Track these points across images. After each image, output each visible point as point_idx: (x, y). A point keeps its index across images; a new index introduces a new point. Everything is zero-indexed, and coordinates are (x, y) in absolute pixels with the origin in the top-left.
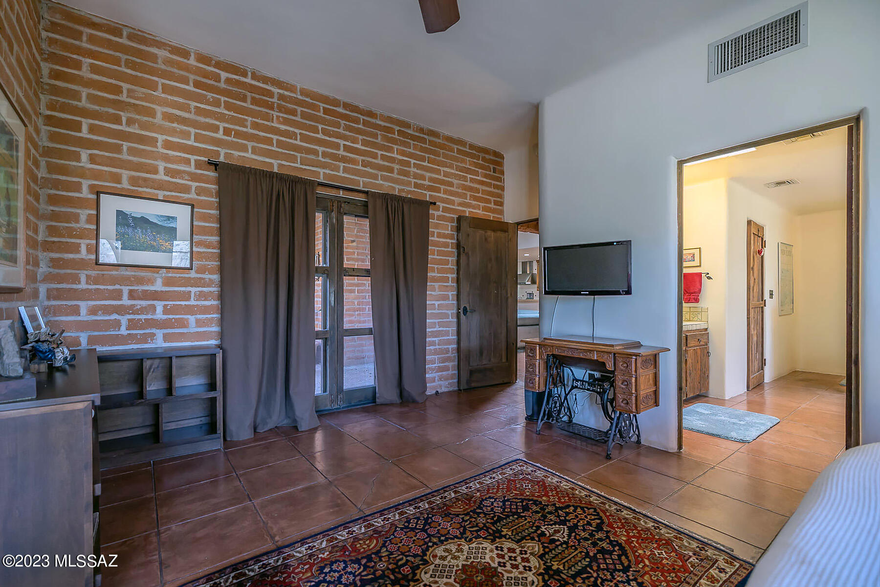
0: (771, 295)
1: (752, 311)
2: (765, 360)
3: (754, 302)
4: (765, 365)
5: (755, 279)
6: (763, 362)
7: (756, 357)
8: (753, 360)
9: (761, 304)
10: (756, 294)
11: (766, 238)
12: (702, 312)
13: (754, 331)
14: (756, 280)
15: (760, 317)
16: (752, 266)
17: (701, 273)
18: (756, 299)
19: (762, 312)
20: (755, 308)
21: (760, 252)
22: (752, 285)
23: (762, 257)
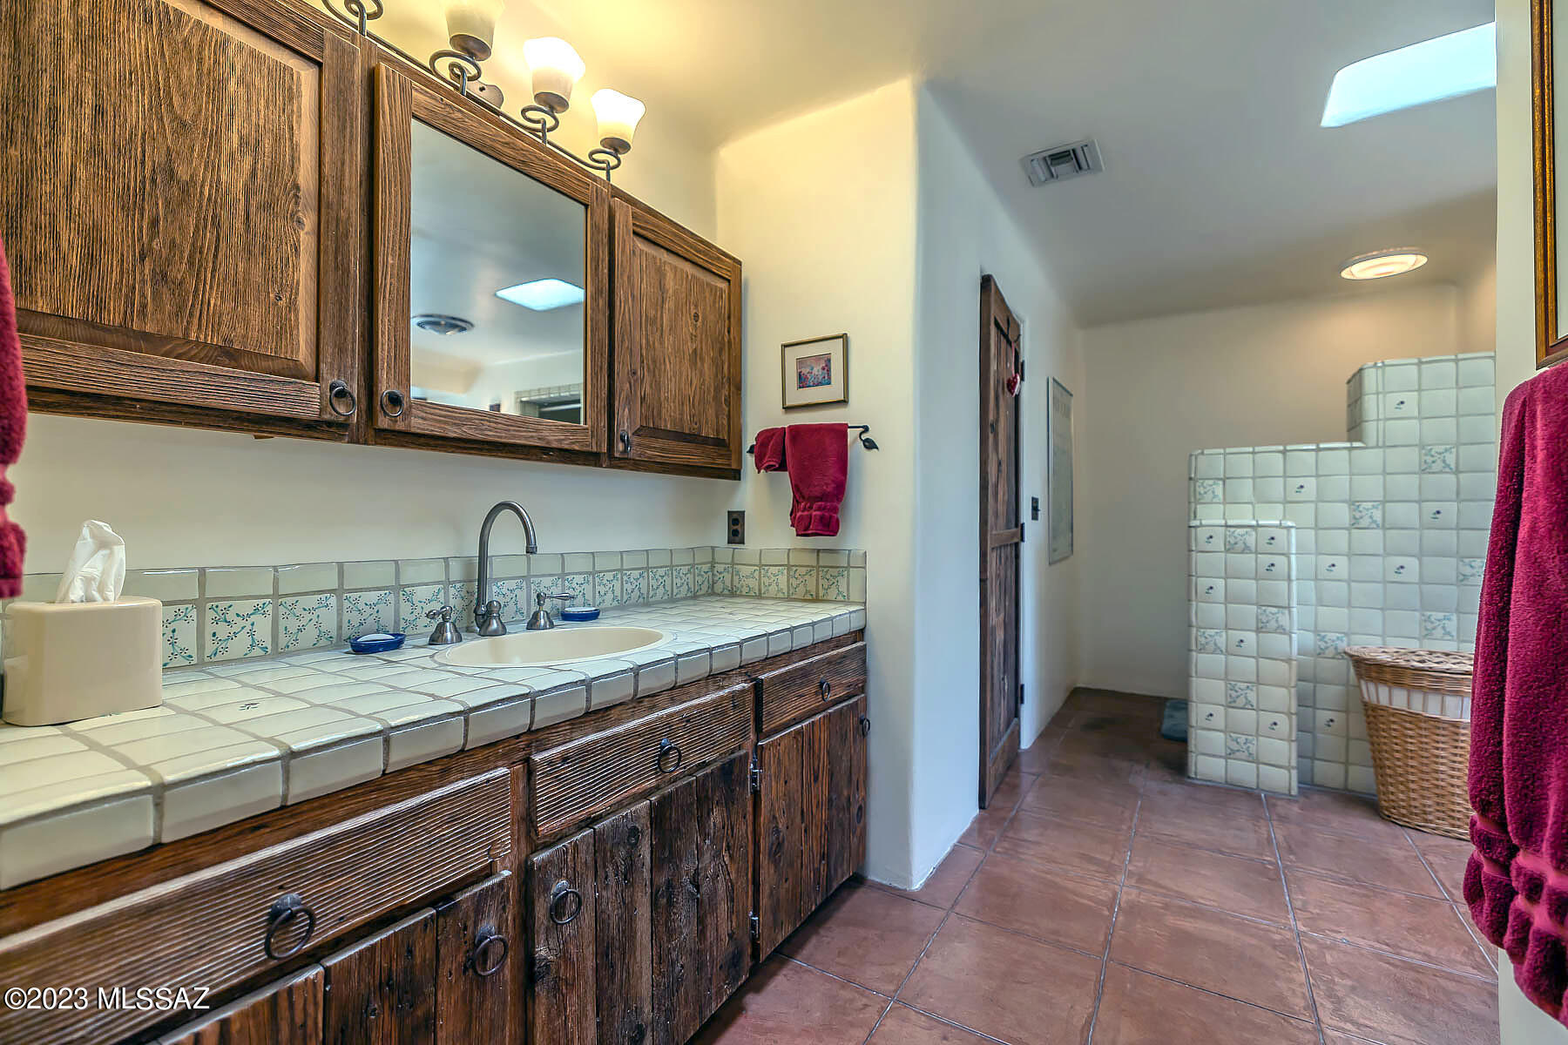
0: (1035, 509)
1: (992, 558)
2: (1022, 686)
3: (998, 530)
4: (1022, 702)
5: (1000, 464)
6: (1018, 694)
7: (1002, 689)
8: (996, 700)
9: (1013, 535)
10: (1001, 508)
11: (1025, 356)
12: (849, 566)
13: (998, 615)
14: (1004, 467)
15: (1011, 574)
16: (991, 417)
17: (846, 426)
18: (1002, 521)
19: (1017, 557)
20: (1000, 547)
21: (1011, 385)
22: (992, 479)
23: (1017, 398)
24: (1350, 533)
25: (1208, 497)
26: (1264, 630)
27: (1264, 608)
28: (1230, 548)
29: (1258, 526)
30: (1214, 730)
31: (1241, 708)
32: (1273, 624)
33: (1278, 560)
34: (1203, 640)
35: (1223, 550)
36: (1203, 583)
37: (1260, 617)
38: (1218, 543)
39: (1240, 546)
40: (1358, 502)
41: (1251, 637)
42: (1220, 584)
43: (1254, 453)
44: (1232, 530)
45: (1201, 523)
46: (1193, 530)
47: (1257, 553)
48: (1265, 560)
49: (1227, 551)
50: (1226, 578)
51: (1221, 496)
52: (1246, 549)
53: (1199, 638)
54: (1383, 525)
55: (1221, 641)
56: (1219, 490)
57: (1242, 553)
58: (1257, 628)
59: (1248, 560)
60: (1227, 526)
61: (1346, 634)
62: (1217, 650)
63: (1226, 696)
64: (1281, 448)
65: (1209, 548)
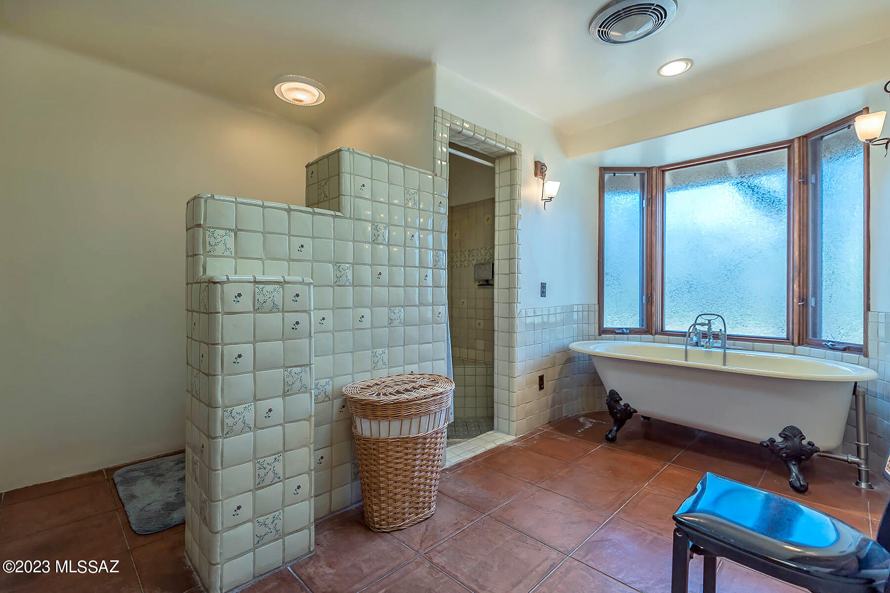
24: (333, 290)
25: (220, 249)
26: (289, 392)
27: (289, 369)
28: (258, 308)
29: (286, 282)
30: (241, 524)
31: (270, 485)
32: (298, 385)
33: (302, 317)
34: (229, 421)
35: (252, 310)
36: (230, 351)
37: (287, 380)
38: (246, 303)
39: (269, 304)
40: (339, 263)
41: (277, 404)
42: (247, 349)
43: (263, 207)
44: (261, 286)
45: (228, 279)
46: (219, 286)
47: (283, 311)
48: (291, 318)
49: (256, 310)
50: (254, 342)
51: (233, 250)
52: (274, 309)
53: (226, 421)
54: (353, 283)
55: (249, 417)
56: (230, 241)
57: (271, 312)
58: (284, 392)
59: (275, 319)
60: (256, 282)
61: (331, 378)
62: (247, 427)
63: (255, 476)
64: (286, 206)
65: (237, 307)
